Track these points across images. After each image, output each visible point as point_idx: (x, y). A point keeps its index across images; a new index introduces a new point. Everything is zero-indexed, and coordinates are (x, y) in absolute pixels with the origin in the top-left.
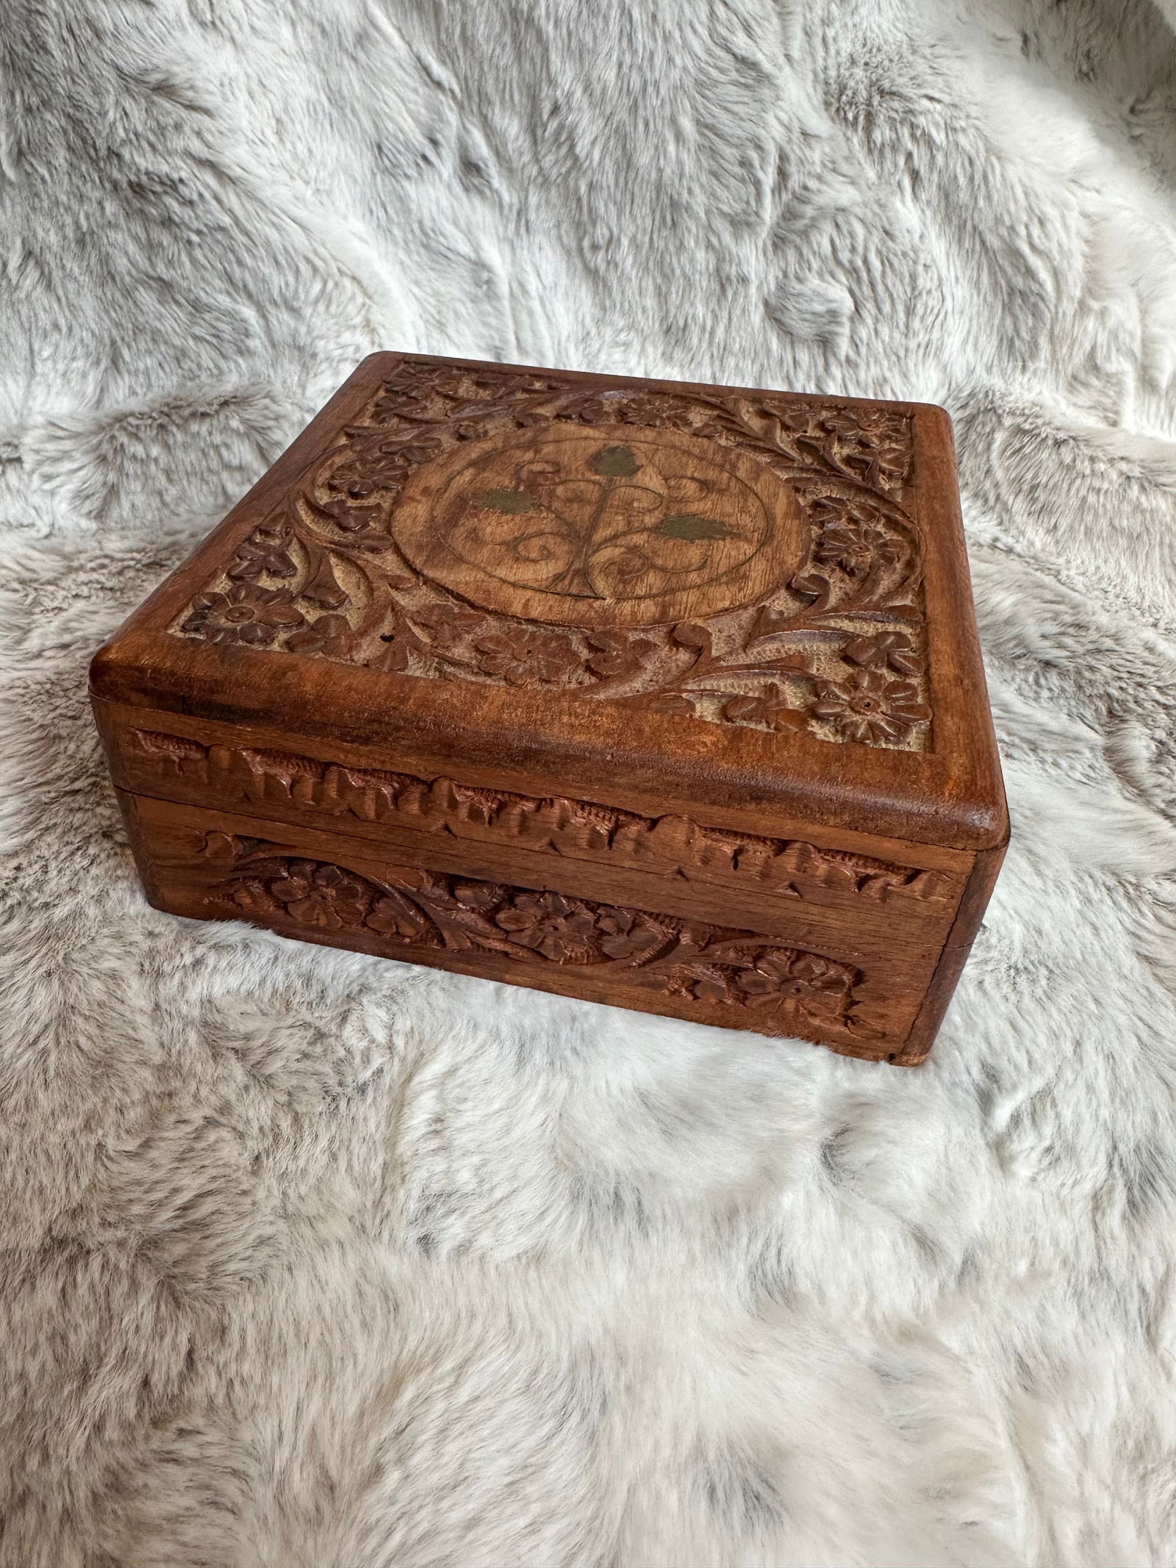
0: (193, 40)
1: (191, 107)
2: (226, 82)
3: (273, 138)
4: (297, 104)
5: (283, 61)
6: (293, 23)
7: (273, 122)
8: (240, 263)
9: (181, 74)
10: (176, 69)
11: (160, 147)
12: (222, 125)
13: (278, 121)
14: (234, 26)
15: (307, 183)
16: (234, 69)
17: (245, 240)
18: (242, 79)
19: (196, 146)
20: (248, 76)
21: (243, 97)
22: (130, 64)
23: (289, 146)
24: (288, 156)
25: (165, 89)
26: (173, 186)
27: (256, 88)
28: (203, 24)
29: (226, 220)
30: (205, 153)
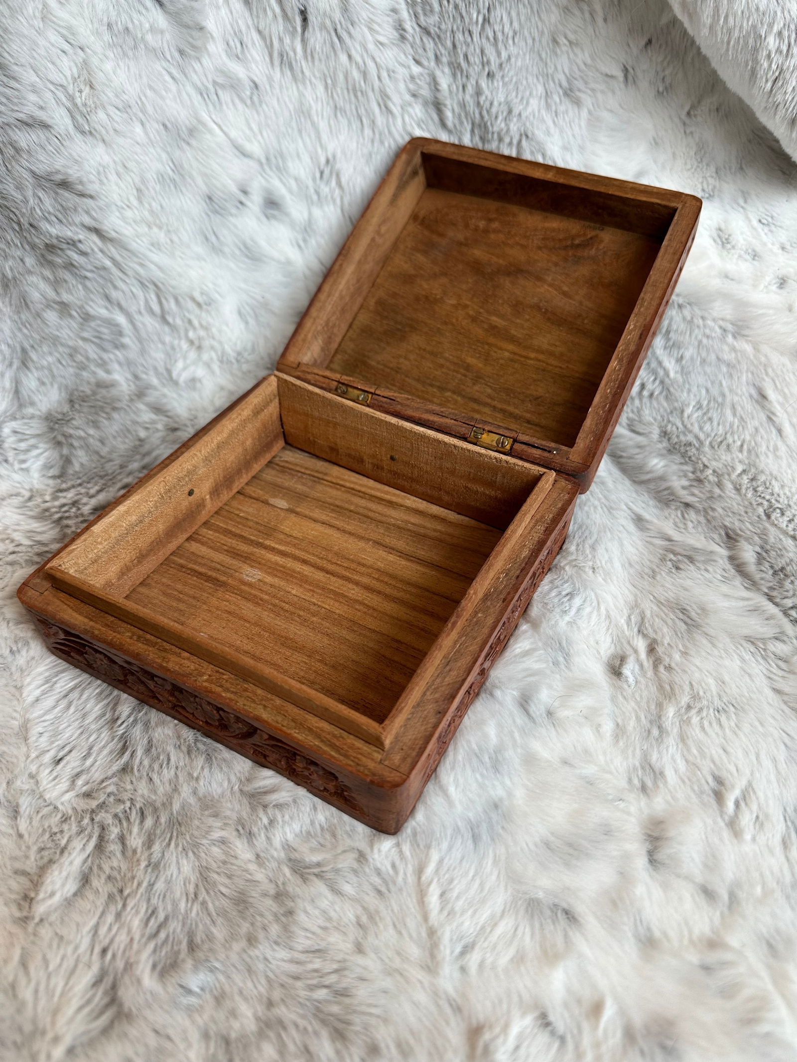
0: (79, 146)
1: (82, 195)
2: (101, 169)
3: (135, 202)
4: (150, 176)
5: (138, 149)
6: (142, 124)
7: (135, 192)
8: (115, 287)
9: (73, 173)
10: (70, 172)
11: (64, 221)
12: (101, 203)
13: (139, 190)
14: (103, 132)
15: (160, 228)
16: (106, 159)
17: (121, 274)
18: (112, 165)
19: (87, 220)
20: (115, 162)
21: (113, 177)
22: (41, 169)
23: (146, 205)
24: (146, 213)
25: (64, 184)
26: (73, 244)
27: (121, 170)
28: (83, 133)
29: (108, 263)
30: (93, 224)
